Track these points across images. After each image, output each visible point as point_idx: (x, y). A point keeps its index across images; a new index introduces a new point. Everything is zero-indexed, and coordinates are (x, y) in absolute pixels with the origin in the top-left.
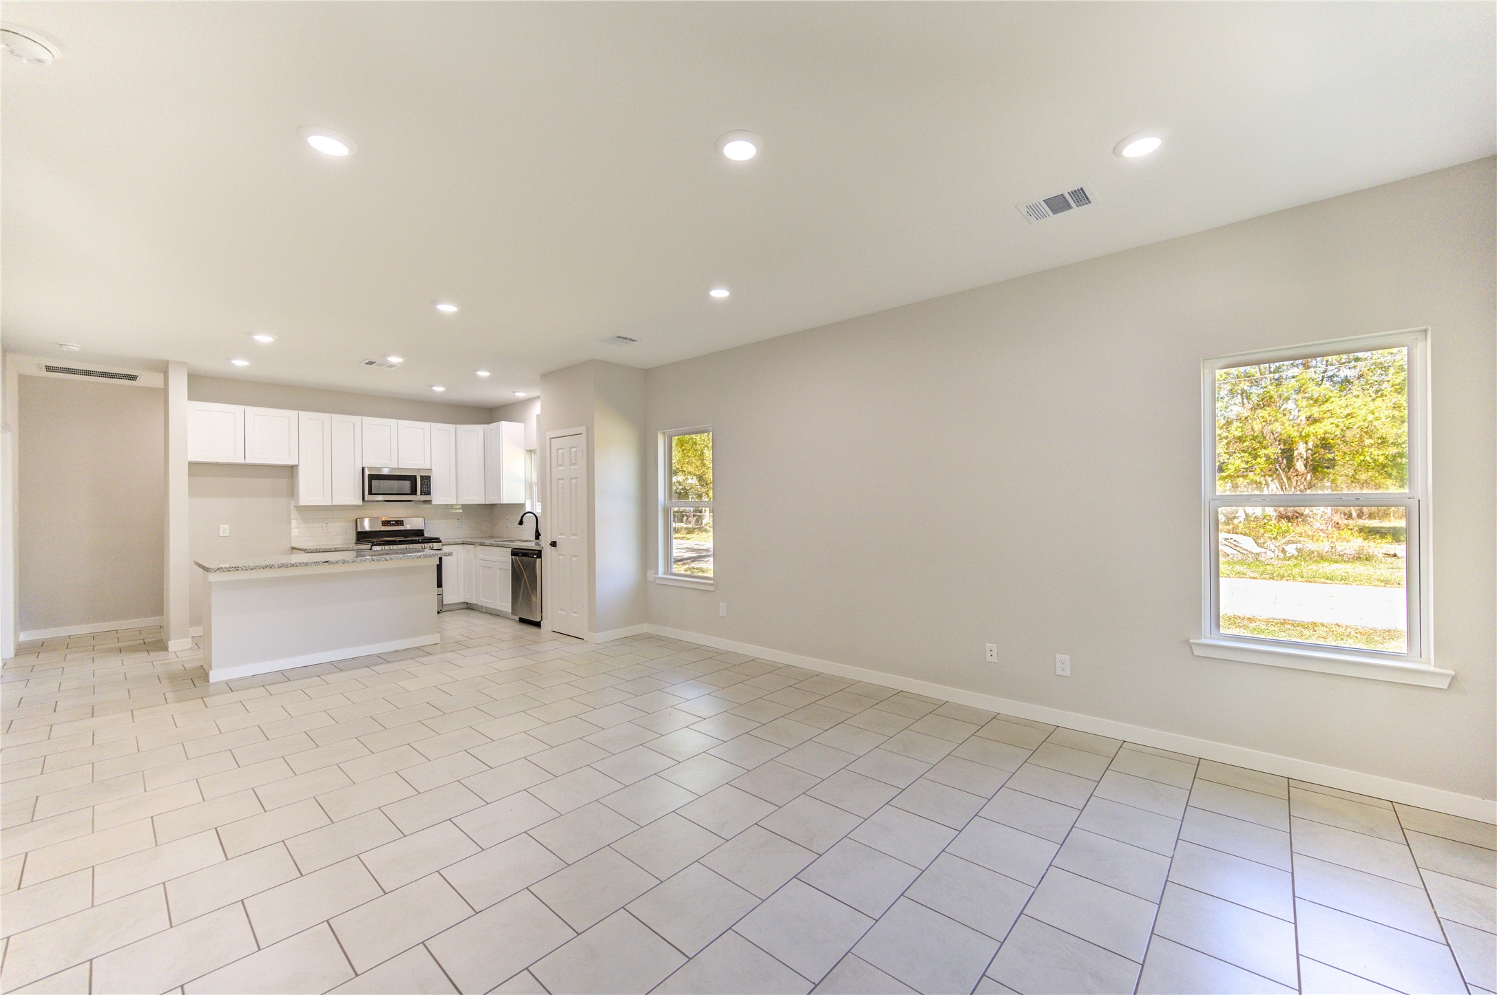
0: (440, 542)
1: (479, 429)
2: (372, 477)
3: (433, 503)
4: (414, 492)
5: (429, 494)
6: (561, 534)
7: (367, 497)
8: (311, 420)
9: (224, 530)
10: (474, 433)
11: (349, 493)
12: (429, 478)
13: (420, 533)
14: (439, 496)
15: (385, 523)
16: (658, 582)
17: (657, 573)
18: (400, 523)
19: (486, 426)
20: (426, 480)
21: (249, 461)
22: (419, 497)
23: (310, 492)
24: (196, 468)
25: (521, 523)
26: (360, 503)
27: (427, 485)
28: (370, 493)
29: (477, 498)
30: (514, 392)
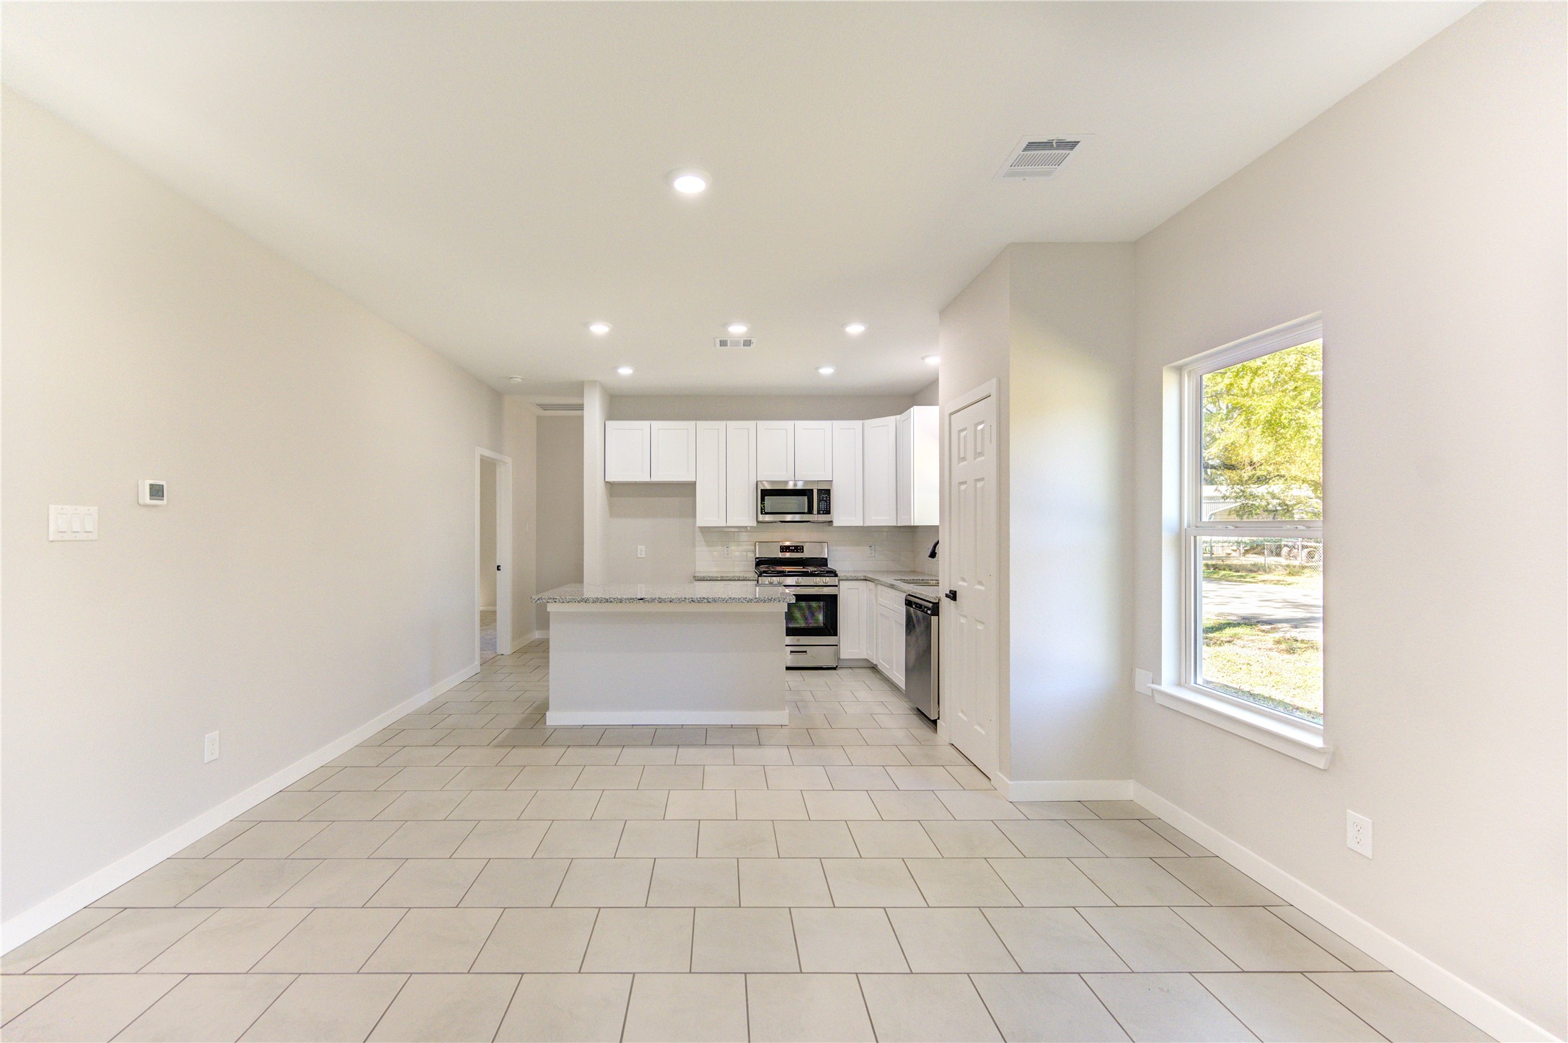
0: (836, 575)
1: (891, 421)
2: (765, 493)
3: (835, 524)
4: (810, 511)
5: (828, 512)
6: (963, 580)
7: (760, 516)
8: (709, 431)
9: (642, 550)
10: (882, 428)
11: (743, 512)
12: (828, 492)
13: (823, 562)
14: (844, 513)
15: (784, 549)
16: (1159, 699)
17: (1157, 679)
18: (798, 549)
19: (898, 417)
20: (826, 494)
21: (655, 479)
22: (815, 517)
23: (708, 514)
24: (615, 489)
25: (933, 555)
26: (755, 524)
27: (826, 501)
28: (763, 512)
29: (883, 517)
30: (923, 358)
